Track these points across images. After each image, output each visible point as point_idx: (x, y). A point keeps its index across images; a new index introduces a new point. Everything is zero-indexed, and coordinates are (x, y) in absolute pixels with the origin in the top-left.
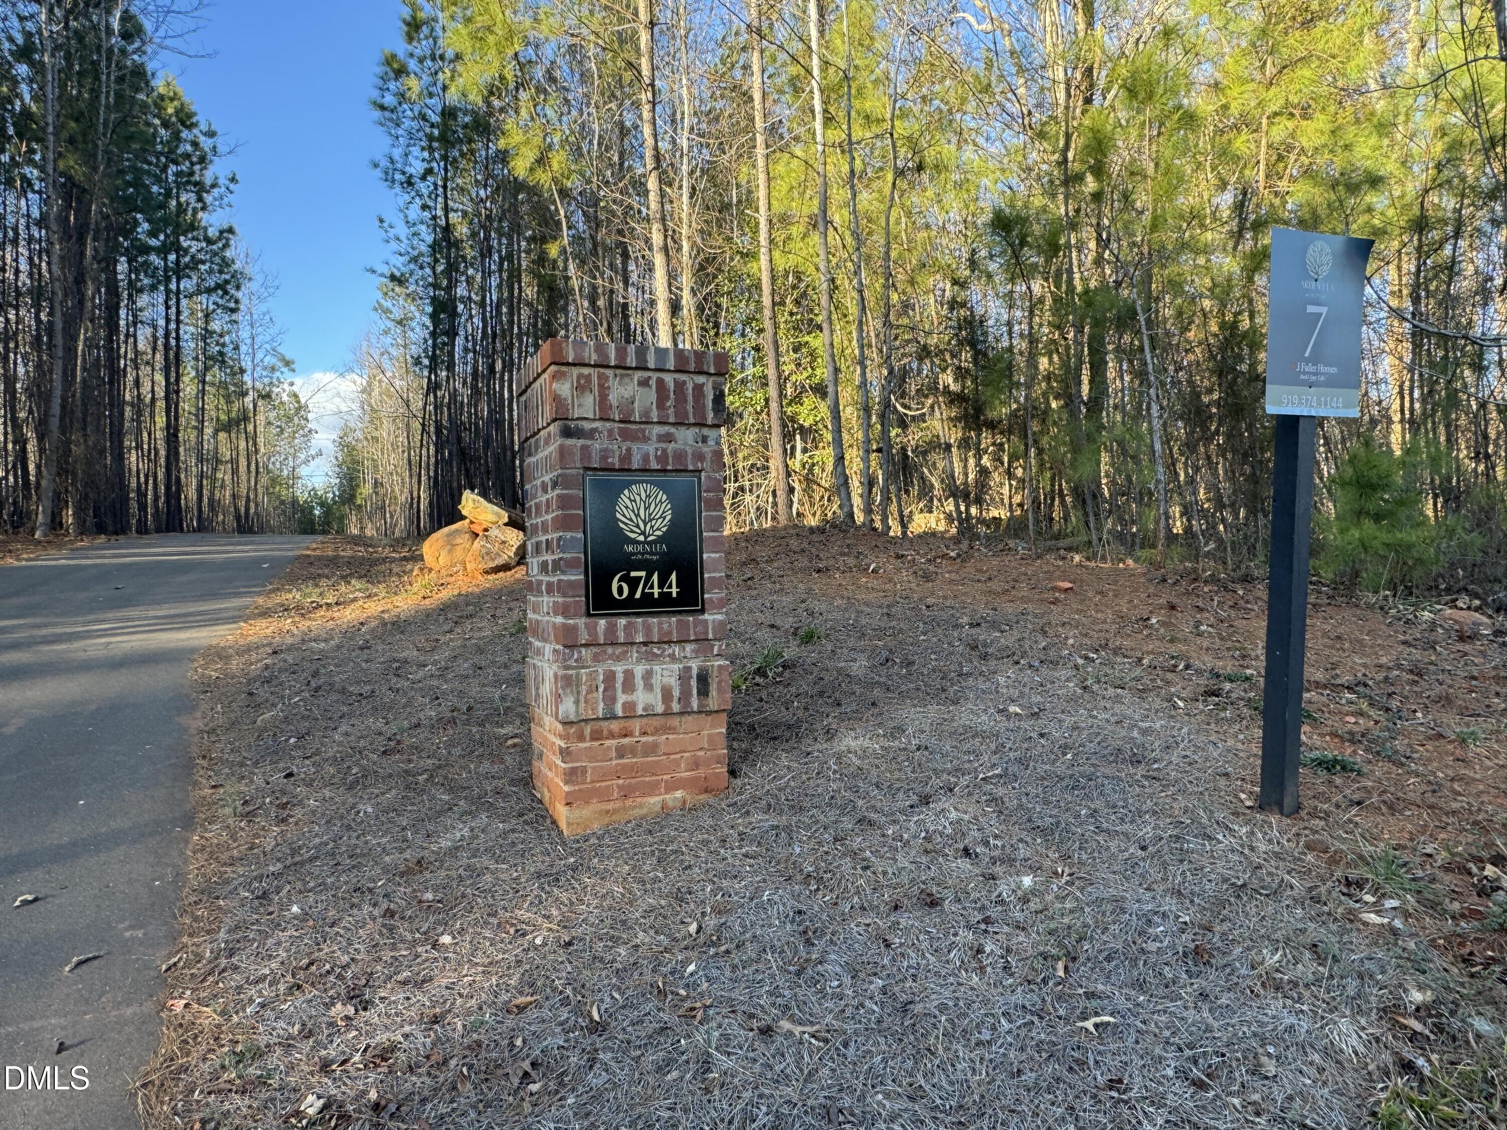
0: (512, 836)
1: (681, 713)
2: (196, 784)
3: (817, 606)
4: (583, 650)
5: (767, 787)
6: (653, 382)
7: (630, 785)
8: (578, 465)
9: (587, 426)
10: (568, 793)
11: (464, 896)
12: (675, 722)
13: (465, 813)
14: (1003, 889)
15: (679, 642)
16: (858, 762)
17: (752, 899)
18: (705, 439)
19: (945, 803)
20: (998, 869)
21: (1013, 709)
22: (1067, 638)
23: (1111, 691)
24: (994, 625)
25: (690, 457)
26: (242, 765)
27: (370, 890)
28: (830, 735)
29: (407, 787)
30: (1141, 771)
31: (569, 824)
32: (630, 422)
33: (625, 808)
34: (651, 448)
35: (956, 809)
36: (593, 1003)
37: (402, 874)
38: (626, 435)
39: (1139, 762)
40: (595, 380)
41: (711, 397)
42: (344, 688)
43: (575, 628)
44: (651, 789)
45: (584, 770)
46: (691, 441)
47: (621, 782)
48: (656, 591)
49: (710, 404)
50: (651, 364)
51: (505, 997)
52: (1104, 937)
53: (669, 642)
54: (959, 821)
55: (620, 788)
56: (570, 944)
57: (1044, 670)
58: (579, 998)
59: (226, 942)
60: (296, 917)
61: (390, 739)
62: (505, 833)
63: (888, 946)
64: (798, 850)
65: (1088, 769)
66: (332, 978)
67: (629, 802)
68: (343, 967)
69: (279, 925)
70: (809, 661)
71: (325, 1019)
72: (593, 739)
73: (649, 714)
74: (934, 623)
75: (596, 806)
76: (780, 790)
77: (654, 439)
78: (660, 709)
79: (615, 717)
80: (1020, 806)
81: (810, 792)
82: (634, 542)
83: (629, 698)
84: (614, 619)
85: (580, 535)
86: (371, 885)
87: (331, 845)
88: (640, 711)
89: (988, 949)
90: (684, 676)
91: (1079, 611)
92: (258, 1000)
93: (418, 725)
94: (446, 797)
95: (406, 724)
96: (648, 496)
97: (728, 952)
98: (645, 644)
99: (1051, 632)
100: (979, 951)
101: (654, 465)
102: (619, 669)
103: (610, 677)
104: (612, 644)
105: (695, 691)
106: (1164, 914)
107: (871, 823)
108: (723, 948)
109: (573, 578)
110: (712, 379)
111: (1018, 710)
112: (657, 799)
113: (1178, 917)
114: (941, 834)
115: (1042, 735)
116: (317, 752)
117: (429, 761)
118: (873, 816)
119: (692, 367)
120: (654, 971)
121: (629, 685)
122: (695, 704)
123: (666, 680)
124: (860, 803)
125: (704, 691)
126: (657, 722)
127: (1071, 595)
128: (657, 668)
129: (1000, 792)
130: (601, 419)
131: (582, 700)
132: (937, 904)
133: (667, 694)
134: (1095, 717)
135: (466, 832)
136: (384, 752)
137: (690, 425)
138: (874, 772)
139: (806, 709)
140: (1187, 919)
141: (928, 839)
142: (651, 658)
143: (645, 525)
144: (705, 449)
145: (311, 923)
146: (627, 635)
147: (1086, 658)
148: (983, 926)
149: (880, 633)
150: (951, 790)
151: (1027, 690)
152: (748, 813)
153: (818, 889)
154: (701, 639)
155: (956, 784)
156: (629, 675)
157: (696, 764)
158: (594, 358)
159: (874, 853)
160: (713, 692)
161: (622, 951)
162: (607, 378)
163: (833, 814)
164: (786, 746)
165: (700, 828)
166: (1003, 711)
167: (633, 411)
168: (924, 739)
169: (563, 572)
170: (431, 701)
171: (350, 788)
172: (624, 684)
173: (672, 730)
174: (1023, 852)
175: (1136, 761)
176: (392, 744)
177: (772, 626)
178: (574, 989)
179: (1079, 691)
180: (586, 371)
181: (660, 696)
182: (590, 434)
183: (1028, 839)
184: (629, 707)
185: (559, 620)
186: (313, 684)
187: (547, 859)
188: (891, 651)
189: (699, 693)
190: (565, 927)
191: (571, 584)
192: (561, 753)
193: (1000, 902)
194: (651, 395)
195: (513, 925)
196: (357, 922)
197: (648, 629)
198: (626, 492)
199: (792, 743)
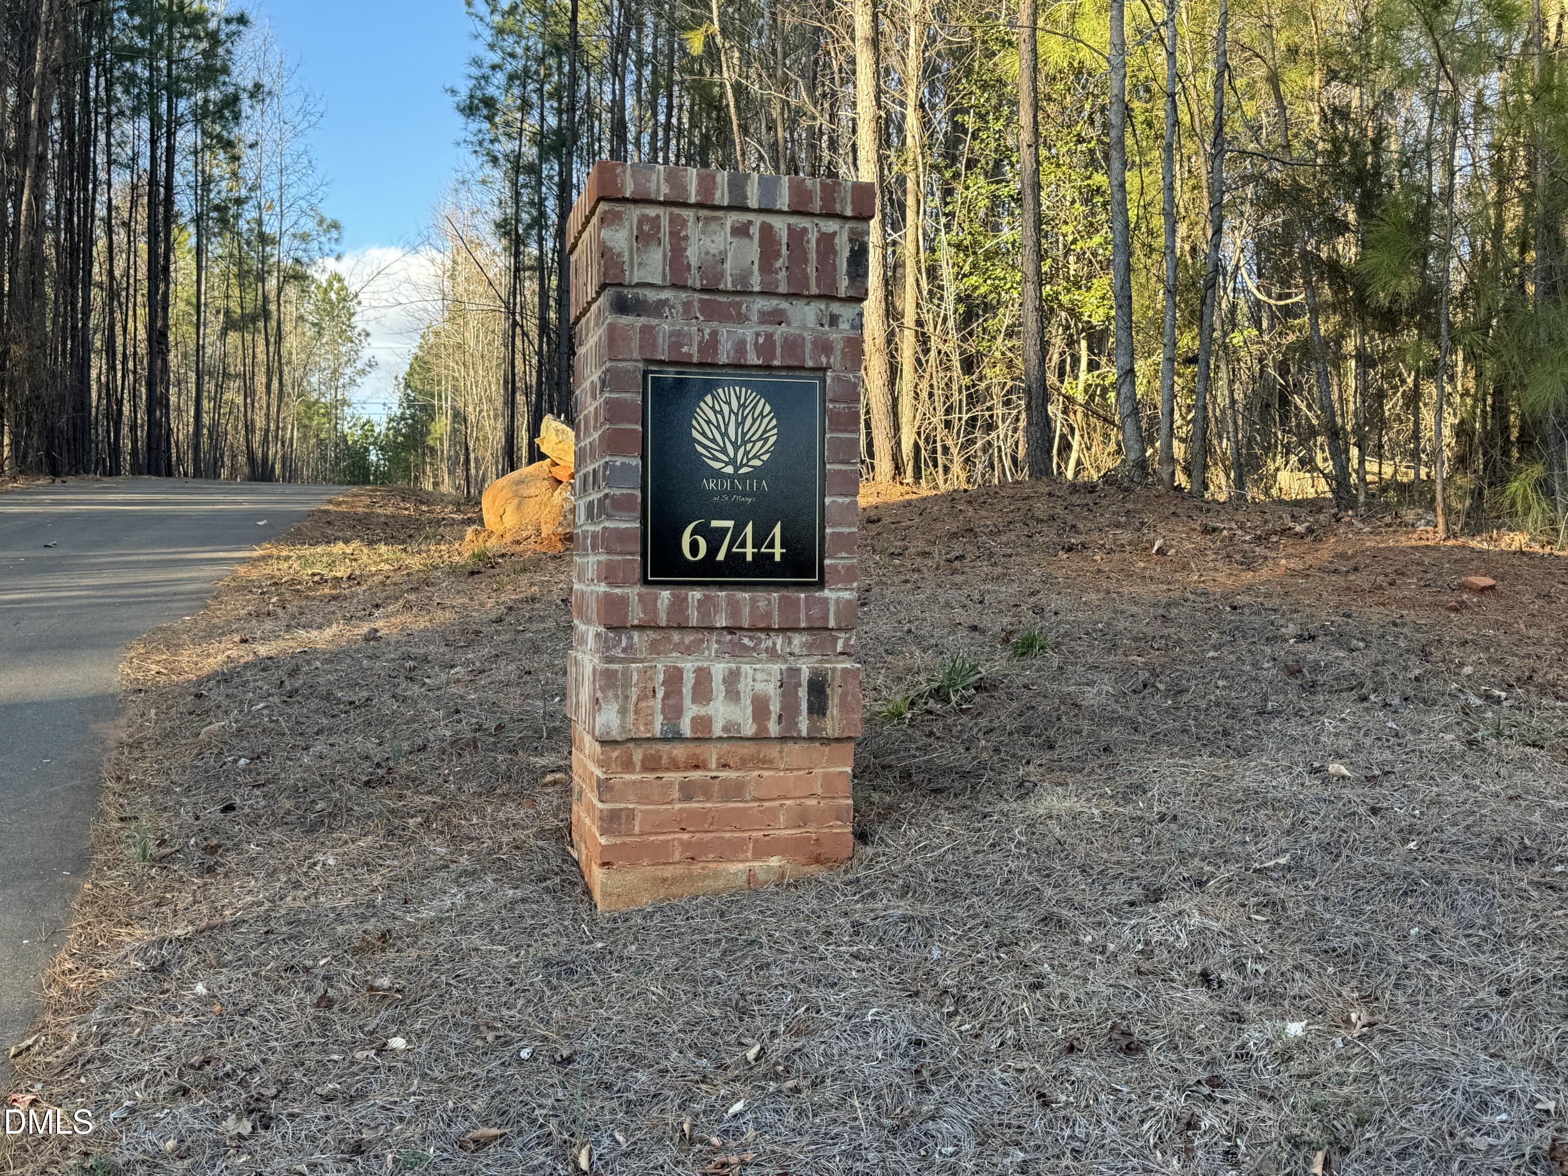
0: (520, 908)
1: (782, 739)
2: (102, 814)
3: (1055, 602)
4: (636, 635)
5: (908, 861)
6: (755, 231)
7: (700, 843)
8: (636, 355)
9: (652, 296)
10: (605, 848)
11: (434, 985)
12: (773, 751)
13: (465, 873)
14: (1252, 1036)
15: (780, 630)
16: (1058, 832)
17: (849, 1018)
18: (834, 320)
19: (1188, 902)
20: (1251, 1008)
21: (1336, 768)
22: (1462, 665)
23: (1515, 751)
24: (1340, 639)
25: (808, 347)
26: (167, 791)
27: (307, 970)
28: (1024, 789)
29: (391, 833)
30: (1533, 872)
31: (606, 895)
32: (717, 291)
33: (690, 877)
34: (748, 333)
35: (1201, 912)
36: (583, 1145)
37: (355, 952)
38: (711, 312)
39: (1530, 861)
40: (665, 224)
41: (846, 253)
42: (329, 693)
43: (623, 601)
44: (731, 851)
45: (631, 814)
46: (811, 322)
47: (686, 836)
48: (749, 551)
49: (843, 266)
50: (753, 203)
51: (459, 1127)
52: (1403, 1123)
53: (767, 630)
54: (1202, 931)
55: (686, 845)
56: (568, 1060)
57: (1408, 713)
58: (566, 1136)
59: (99, 1025)
60: (199, 999)
61: (378, 765)
62: (514, 902)
63: (1046, 1104)
64: (936, 954)
65: (1438, 867)
66: (231, 1084)
67: (697, 868)
68: (249, 1071)
69: (175, 1007)
70: (1019, 681)
71: (211, 1135)
72: (646, 769)
73: (733, 737)
74: (1235, 633)
75: (647, 870)
76: (927, 864)
77: (755, 318)
78: (749, 729)
79: (678, 738)
80: (1310, 916)
81: (974, 871)
82: (718, 474)
83: (702, 711)
84: (682, 591)
85: (636, 462)
86: (309, 963)
87: (267, 905)
88: (717, 731)
89: (1205, 1124)
90: (788, 684)
91: (1497, 625)
92: (127, 1103)
93: (423, 748)
94: (442, 851)
95: (406, 746)
96: (742, 406)
97: (797, 1090)
98: (730, 630)
99: (1437, 655)
100: (1192, 1125)
101: (753, 359)
102: (689, 666)
103: (674, 678)
104: (680, 628)
105: (804, 706)
106: (1512, 1095)
107: (1061, 924)
108: (790, 1084)
109: (623, 525)
110: (848, 225)
111: (1344, 771)
112: (740, 866)
113: (1534, 1101)
114: (1170, 949)
115: (1374, 811)
116: (275, 779)
117: (428, 798)
118: (1066, 913)
119: (817, 205)
120: (682, 1107)
121: (702, 692)
122: (803, 725)
123: (760, 687)
124: (1049, 892)
125: (818, 707)
126: (747, 749)
127: (1490, 600)
128: (746, 668)
129: (1281, 892)
130: (674, 286)
131: (632, 708)
132: (1138, 1050)
133: (760, 708)
134: (1476, 789)
135: (460, 899)
136: (367, 784)
137: (811, 298)
138: (1082, 849)
139: (997, 750)
140: (1551, 1106)
141: (1148, 954)
142: (739, 652)
143: (736, 449)
144: (834, 336)
145: (217, 1008)
146: (704, 614)
147: (1488, 697)
148: (1206, 1090)
149: (1142, 642)
150: (1200, 884)
151: (1368, 742)
152: (873, 895)
153: (956, 1013)
154: (818, 629)
155: (1212, 876)
156: (703, 676)
157: (802, 818)
158: (665, 191)
159: (1057, 968)
160: (833, 709)
161: (642, 1076)
162: (684, 224)
163: (1002, 906)
164: (954, 803)
165: (795, 912)
166: (1317, 771)
167: (722, 274)
168: (1176, 804)
169: (609, 517)
170: (448, 716)
171: (311, 830)
172: (695, 688)
173: (767, 763)
174: (1300, 984)
175: (1524, 858)
176: (380, 772)
177: (974, 628)
178: (561, 1124)
179: (1458, 746)
180: (652, 212)
181: (750, 710)
182: (657, 309)
183: (1312, 966)
184: (702, 723)
185: (602, 588)
186: (288, 686)
187: (564, 941)
188: (1154, 673)
189: (811, 710)
190: (567, 1036)
191: (621, 535)
192: (599, 787)
193: (1243, 1055)
194: (753, 250)
195: (491, 1028)
196: (279, 1011)
197: (734, 608)
198: (709, 399)
199: (964, 799)
